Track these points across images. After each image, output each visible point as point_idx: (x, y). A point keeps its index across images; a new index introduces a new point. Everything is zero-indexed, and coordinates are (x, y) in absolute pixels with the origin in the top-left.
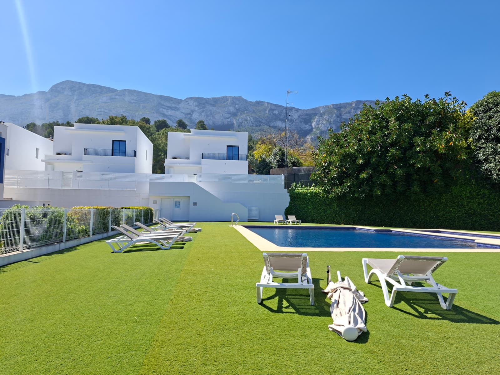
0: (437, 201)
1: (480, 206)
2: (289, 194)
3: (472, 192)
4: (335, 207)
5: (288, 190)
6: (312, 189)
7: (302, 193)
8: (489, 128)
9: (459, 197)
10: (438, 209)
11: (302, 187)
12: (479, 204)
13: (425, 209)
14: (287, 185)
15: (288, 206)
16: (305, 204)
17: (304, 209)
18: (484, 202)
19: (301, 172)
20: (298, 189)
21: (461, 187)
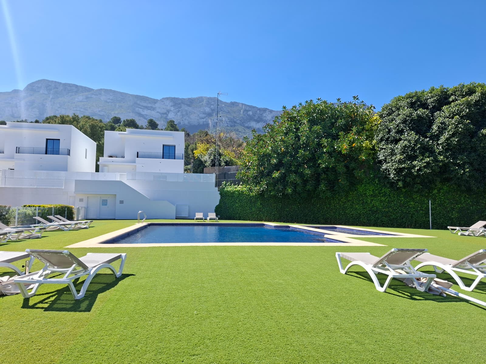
0: (346, 199)
1: (382, 204)
2: (219, 192)
3: (375, 190)
4: (259, 205)
5: (218, 188)
6: (240, 188)
7: (230, 191)
8: (389, 131)
9: (364, 195)
10: (346, 206)
11: (231, 185)
12: (381, 201)
13: (334, 206)
14: (218, 184)
15: (218, 204)
16: (233, 202)
17: (232, 207)
18: (385, 200)
19: (231, 171)
20: (228, 187)
21: (366, 186)
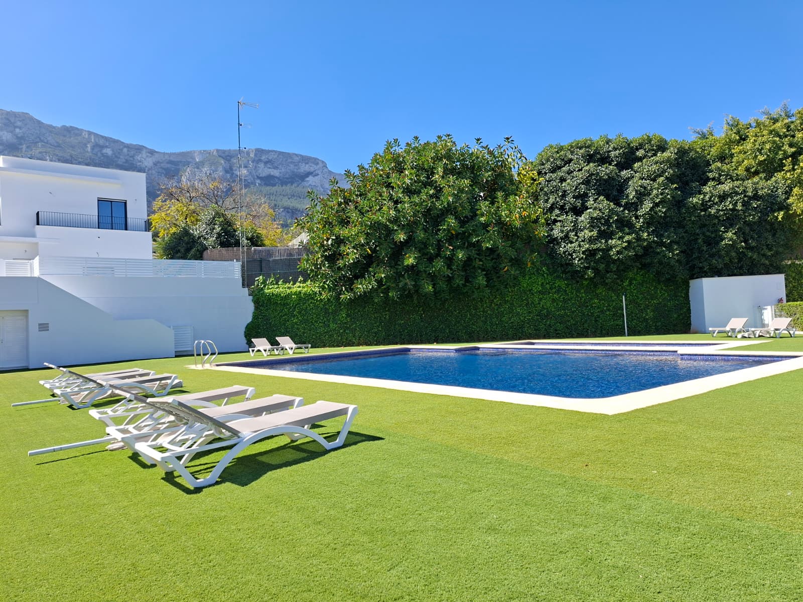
0: (500, 300)
1: (555, 304)
2: (251, 297)
3: (545, 284)
4: (343, 317)
5: (249, 289)
6: (299, 287)
7: (280, 295)
8: (564, 195)
9: (528, 293)
10: (501, 311)
11: (277, 283)
12: (554, 300)
13: (483, 312)
14: (247, 281)
15: (251, 320)
16: (286, 314)
17: (284, 324)
18: (559, 298)
19: (275, 257)
20: (271, 287)
21: (530, 278)
